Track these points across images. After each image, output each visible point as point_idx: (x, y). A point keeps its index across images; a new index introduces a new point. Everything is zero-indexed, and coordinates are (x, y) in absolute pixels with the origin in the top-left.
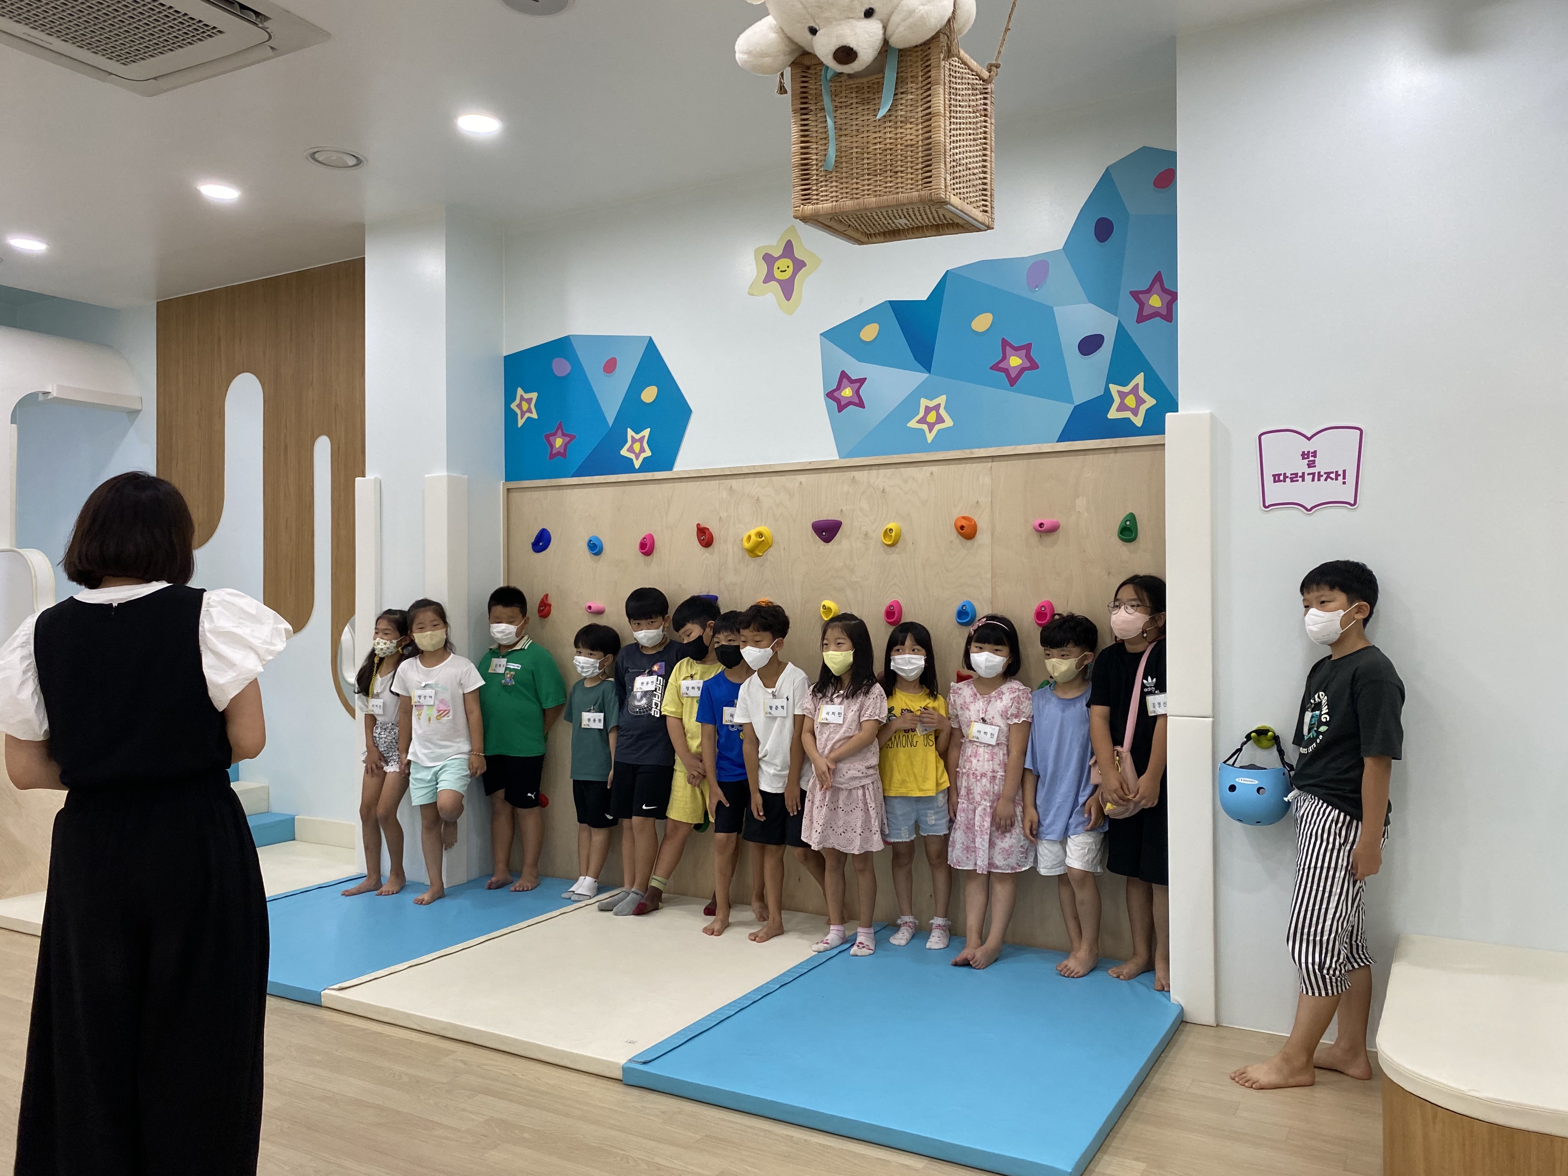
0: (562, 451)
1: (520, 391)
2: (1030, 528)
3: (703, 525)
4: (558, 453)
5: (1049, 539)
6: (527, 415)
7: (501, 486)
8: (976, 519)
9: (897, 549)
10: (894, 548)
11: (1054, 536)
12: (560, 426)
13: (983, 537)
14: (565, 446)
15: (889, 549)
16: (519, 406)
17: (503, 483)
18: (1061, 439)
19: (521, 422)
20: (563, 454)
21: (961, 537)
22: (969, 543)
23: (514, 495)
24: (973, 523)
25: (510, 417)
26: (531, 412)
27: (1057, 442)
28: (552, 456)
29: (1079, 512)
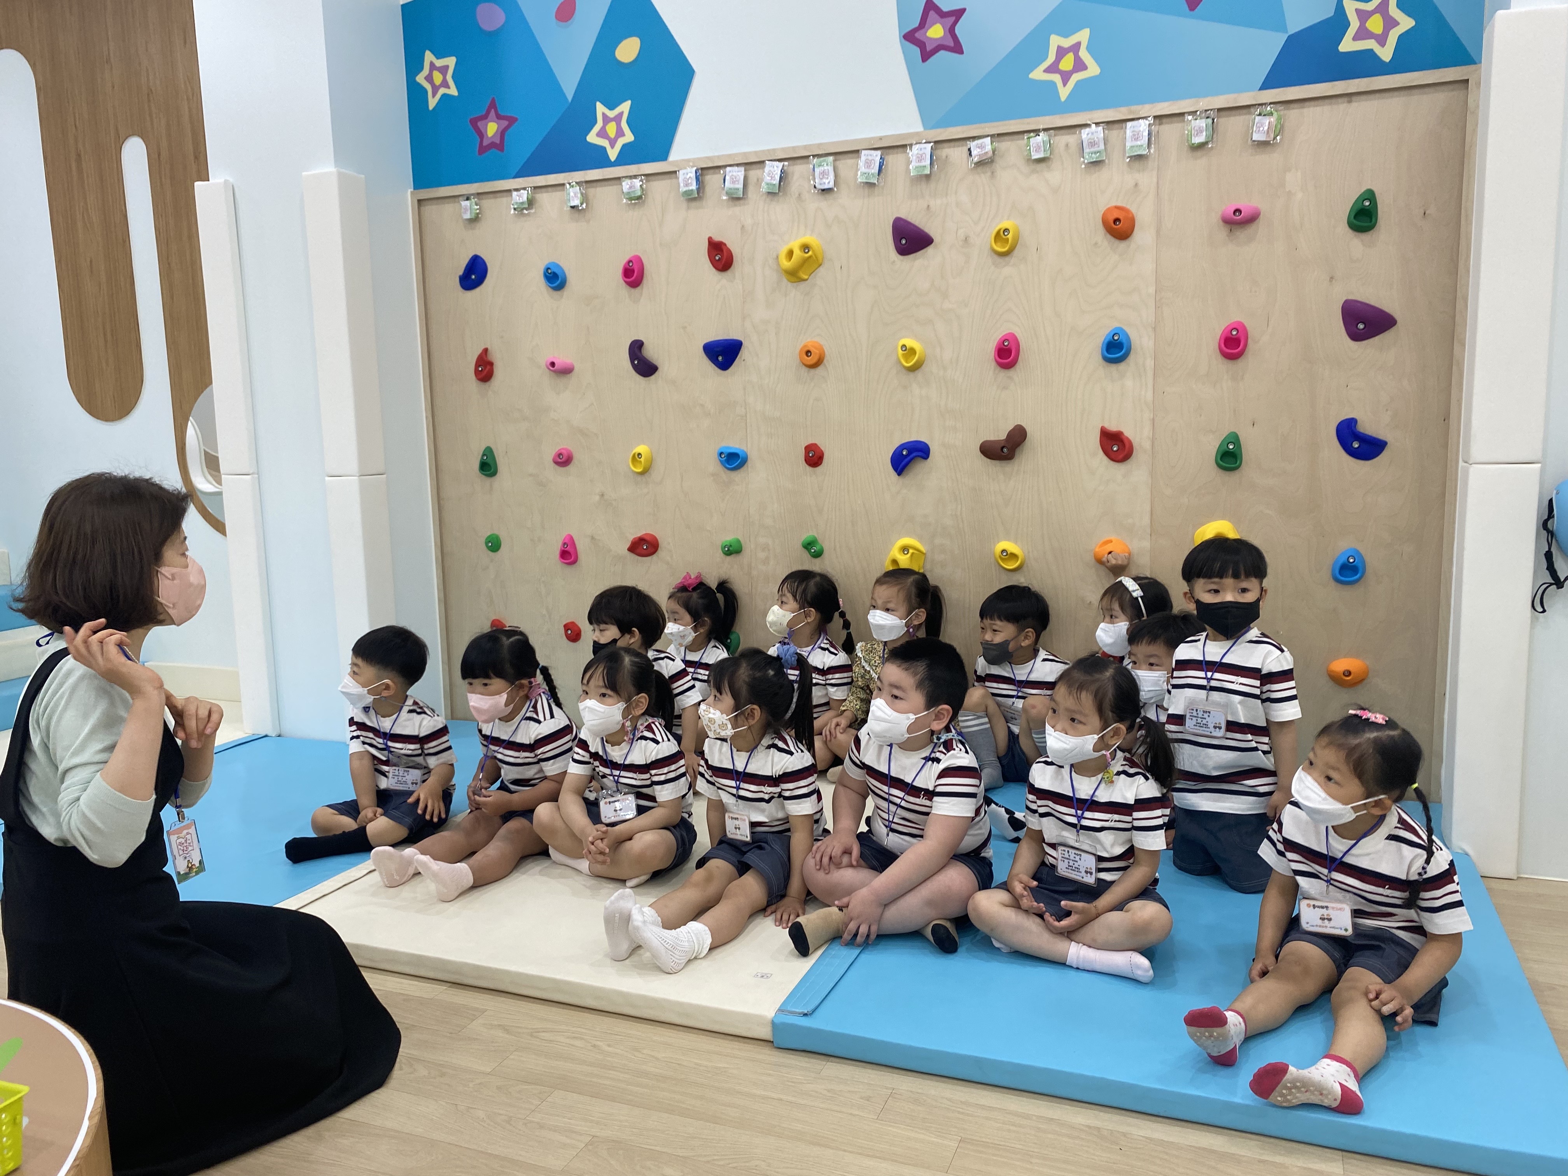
0: (498, 142)
1: (429, 57)
2: (1215, 218)
3: (717, 238)
4: (493, 145)
5: (1242, 234)
6: (442, 91)
7: (408, 196)
8: (1133, 209)
9: (1013, 260)
10: (1007, 259)
11: (1251, 229)
12: (493, 105)
13: (1143, 236)
14: (502, 133)
15: (999, 260)
16: (429, 78)
17: (411, 192)
18: (1265, 86)
19: (432, 103)
20: (499, 145)
21: (1109, 236)
22: (1123, 245)
23: (430, 210)
24: (1131, 215)
25: (416, 95)
26: (448, 87)
27: (1261, 89)
28: (483, 150)
29: (1290, 191)
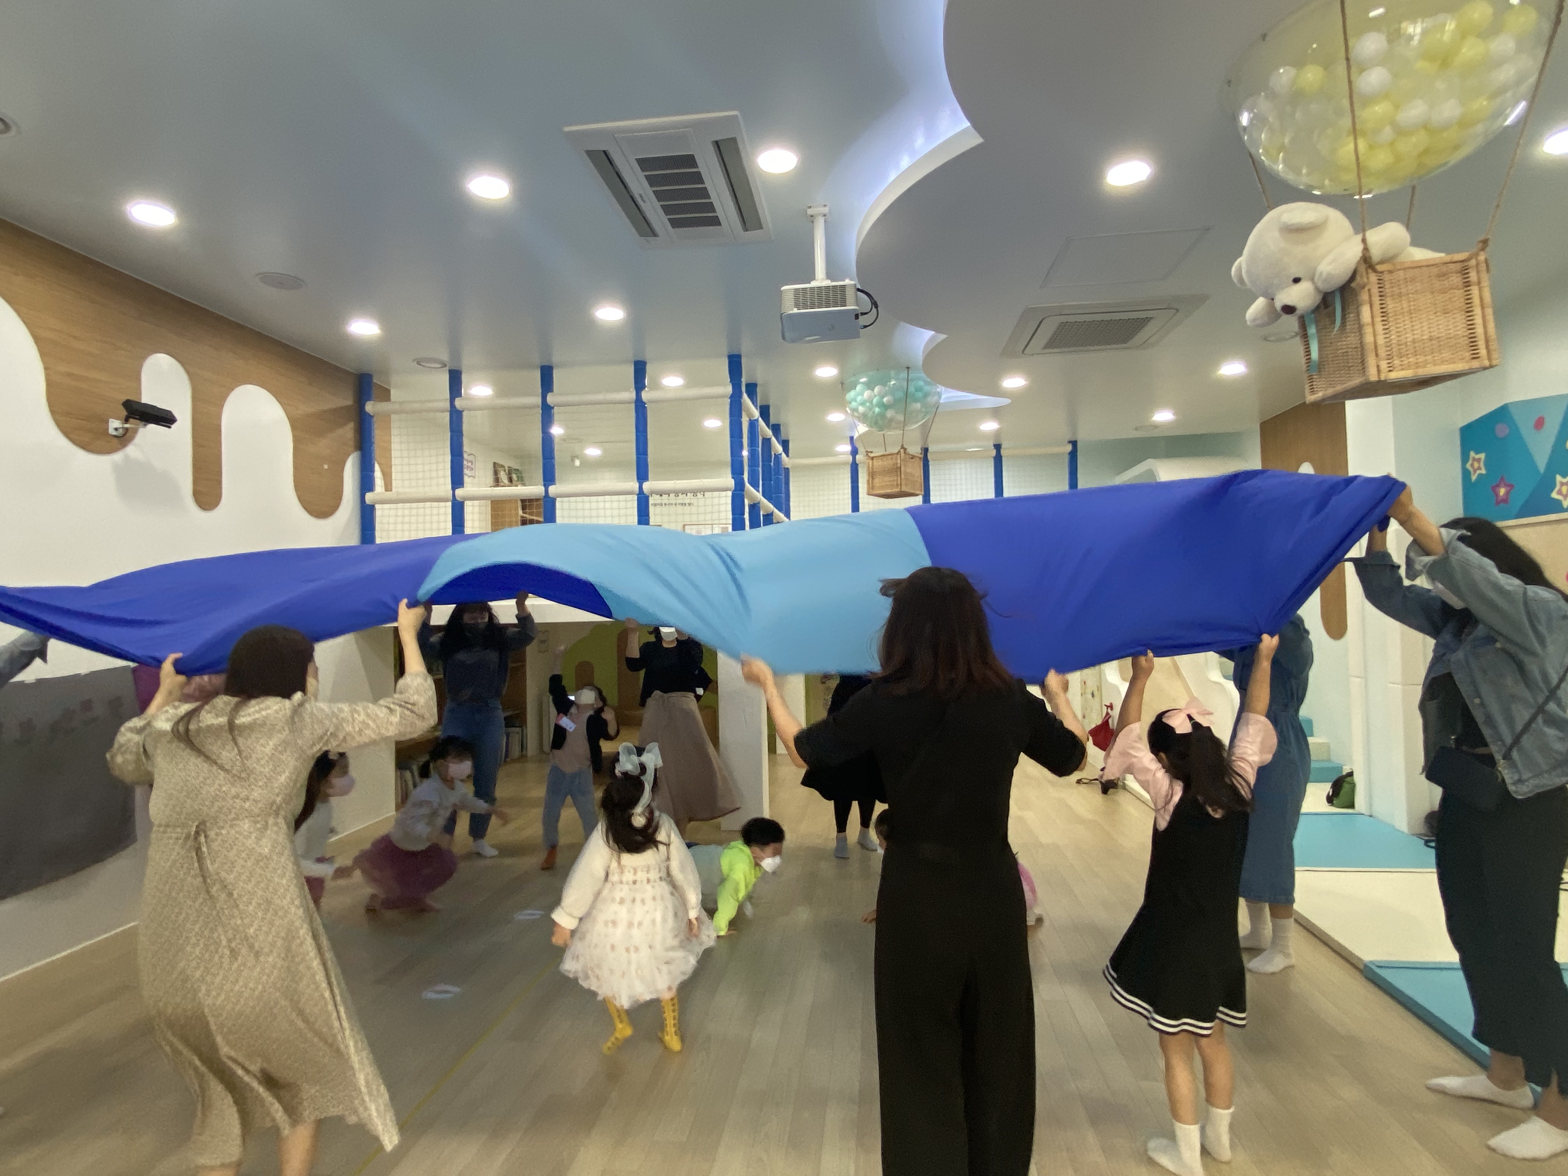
0: (1505, 499)
1: (1472, 454)
4: (1503, 501)
6: (1478, 472)
12: (1502, 479)
14: (1507, 493)
16: (1472, 465)
19: (1474, 478)
25: (1466, 474)
26: (1481, 470)
28: (1498, 503)
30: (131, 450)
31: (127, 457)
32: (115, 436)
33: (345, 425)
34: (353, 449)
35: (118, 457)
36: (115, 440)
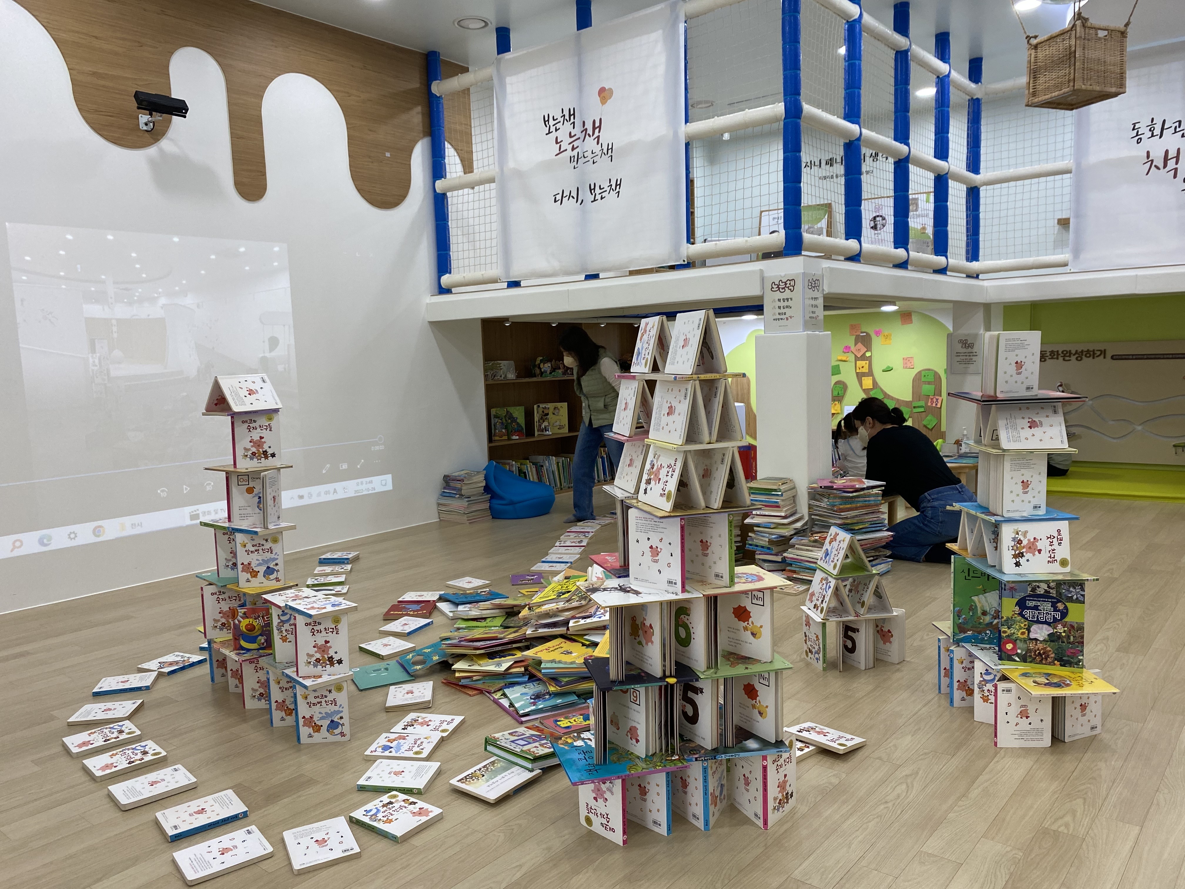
30: (165, 144)
31: (161, 151)
32: (147, 131)
33: (410, 109)
34: (421, 135)
35: (152, 151)
36: (146, 134)
